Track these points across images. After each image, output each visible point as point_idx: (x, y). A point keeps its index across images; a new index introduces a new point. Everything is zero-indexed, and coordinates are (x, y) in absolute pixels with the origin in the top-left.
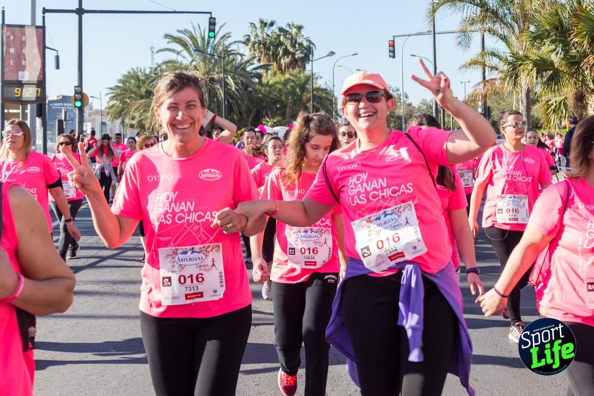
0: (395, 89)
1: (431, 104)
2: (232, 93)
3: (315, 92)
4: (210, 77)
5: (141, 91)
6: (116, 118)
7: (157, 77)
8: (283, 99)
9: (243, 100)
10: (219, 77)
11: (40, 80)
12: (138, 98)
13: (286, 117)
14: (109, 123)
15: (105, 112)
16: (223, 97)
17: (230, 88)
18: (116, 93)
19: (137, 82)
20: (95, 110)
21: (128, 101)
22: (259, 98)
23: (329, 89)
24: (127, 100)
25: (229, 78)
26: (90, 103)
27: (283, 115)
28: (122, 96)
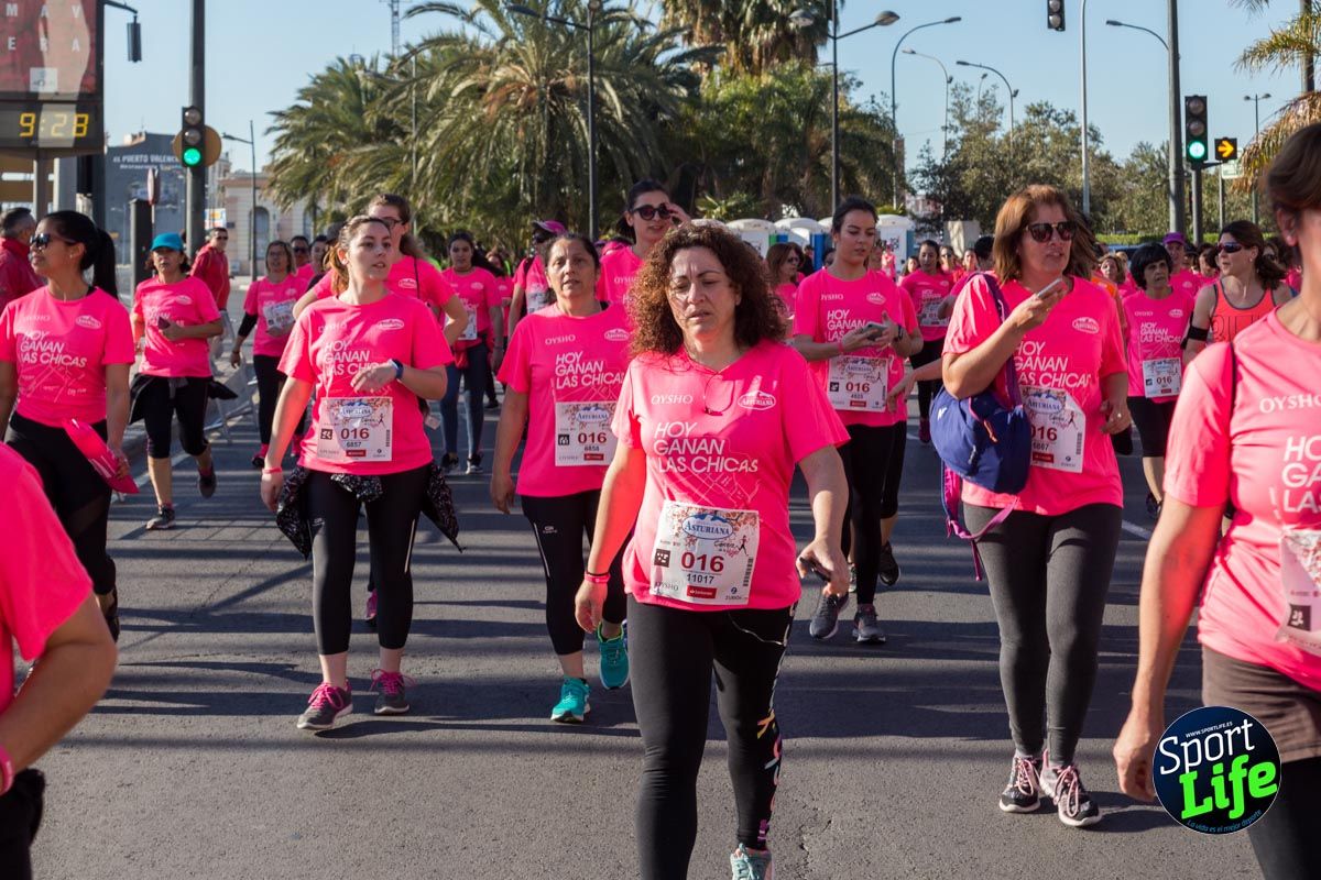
0: (1064, 116)
1: (1163, 156)
2: (613, 127)
3: (843, 125)
4: (552, 81)
5: (363, 121)
6: (296, 197)
7: (408, 83)
8: (754, 143)
9: (644, 146)
10: (578, 83)
11: (88, 91)
12: (355, 140)
13: (764, 194)
14: (274, 210)
15: (265, 178)
16: (589, 141)
17: (608, 112)
18: (295, 126)
19: (354, 96)
20: (236, 173)
21: (329, 148)
22: (688, 140)
23: (881, 115)
24: (325, 146)
25: (608, 85)
26: (222, 156)
27: (755, 188)
28: (312, 135)
